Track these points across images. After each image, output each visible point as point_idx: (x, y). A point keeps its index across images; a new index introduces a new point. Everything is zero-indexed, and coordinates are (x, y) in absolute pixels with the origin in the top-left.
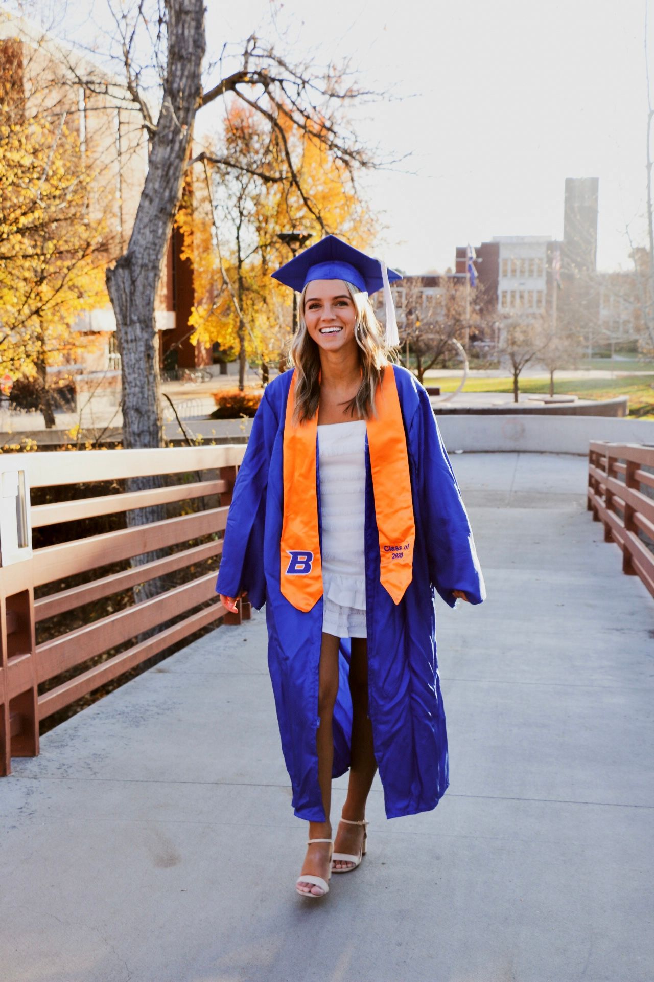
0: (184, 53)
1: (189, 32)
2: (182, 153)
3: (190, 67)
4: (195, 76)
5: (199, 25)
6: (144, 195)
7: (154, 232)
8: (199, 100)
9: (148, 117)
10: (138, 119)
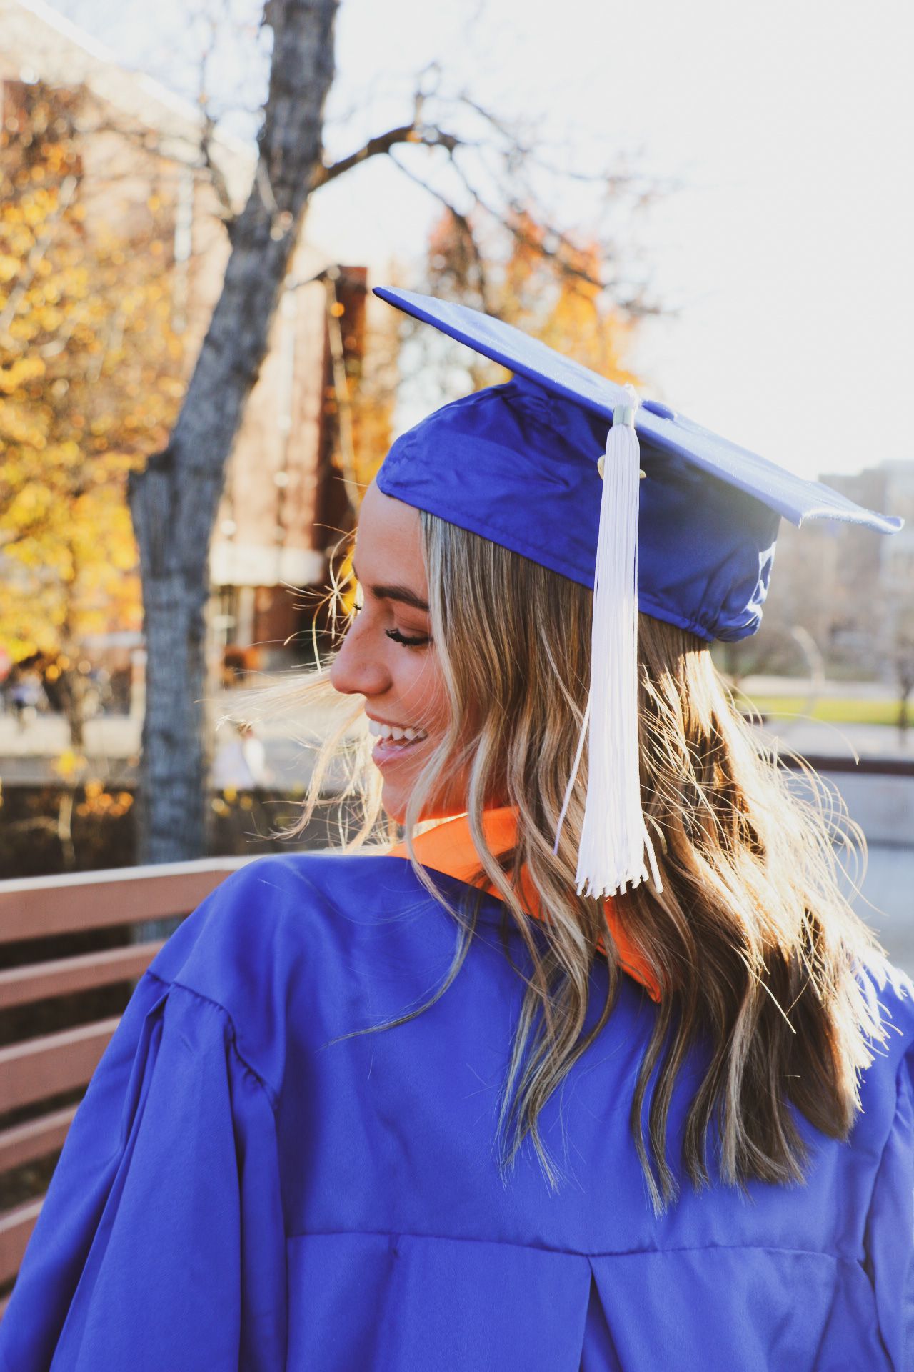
0: (296, 82)
1: (307, 44)
2: (280, 267)
3: (304, 109)
4: (313, 126)
5: (326, 35)
6: (209, 340)
7: (220, 408)
8: (316, 174)
9: (225, 199)
10: (209, 199)
